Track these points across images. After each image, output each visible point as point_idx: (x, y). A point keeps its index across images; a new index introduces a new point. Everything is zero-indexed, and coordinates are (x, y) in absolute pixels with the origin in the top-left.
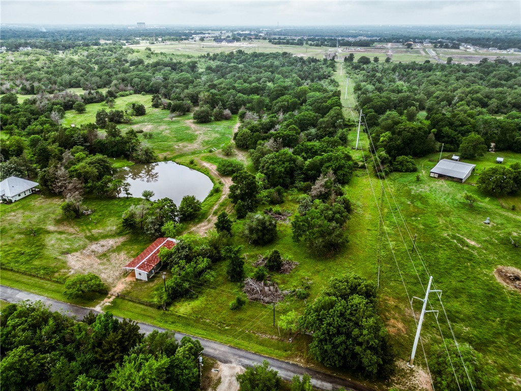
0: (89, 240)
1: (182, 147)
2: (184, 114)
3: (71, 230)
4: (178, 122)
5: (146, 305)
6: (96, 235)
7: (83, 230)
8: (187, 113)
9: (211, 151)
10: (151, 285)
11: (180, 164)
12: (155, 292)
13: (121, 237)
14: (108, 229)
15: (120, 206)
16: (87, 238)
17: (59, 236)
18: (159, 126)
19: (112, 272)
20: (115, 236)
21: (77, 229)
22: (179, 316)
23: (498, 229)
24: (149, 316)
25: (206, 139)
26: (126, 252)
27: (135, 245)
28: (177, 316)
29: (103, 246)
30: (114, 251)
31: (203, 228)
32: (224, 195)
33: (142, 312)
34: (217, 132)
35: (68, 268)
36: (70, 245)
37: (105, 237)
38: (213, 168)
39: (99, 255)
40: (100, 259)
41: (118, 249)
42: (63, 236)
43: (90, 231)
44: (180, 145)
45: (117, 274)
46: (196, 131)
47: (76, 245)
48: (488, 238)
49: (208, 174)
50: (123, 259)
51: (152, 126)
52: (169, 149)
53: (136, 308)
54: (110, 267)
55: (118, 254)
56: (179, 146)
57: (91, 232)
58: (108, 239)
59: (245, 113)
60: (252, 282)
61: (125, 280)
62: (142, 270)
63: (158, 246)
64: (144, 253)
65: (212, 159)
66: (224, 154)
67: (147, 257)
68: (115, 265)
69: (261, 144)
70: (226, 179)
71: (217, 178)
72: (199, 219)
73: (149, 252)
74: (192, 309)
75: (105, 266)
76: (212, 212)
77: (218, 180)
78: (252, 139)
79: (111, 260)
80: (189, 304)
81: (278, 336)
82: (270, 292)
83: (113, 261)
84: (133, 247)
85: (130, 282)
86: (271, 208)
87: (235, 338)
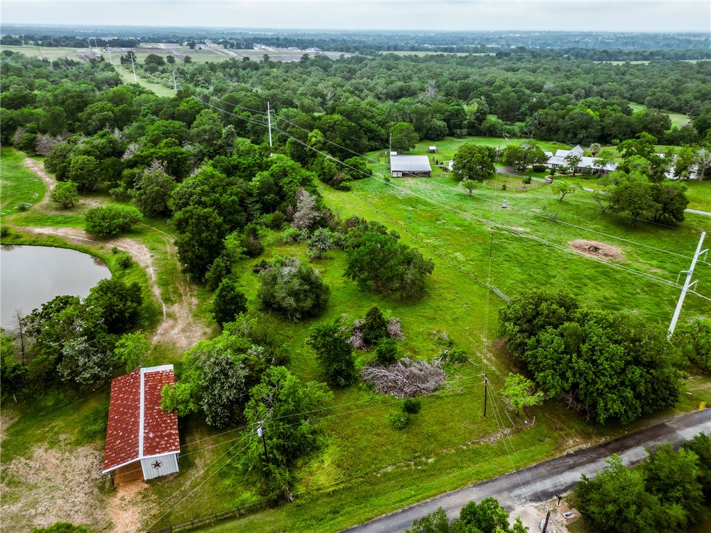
5: (242, 516)
9: (23, 209)
10: (197, 473)
12: (227, 482)
19: (60, 502)
22: (334, 492)
23: (519, 210)
26: (46, 445)
27: (52, 419)
28: (329, 495)
31: (176, 331)
32: (147, 267)
38: (76, 233)
45: (80, 497)
48: (524, 221)
49: (65, 246)
50: (54, 461)
54: (40, 495)
55: (29, 458)
59: (35, 138)
60: (382, 371)
61: (123, 499)
62: (159, 453)
63: (138, 394)
64: (117, 421)
65: (41, 221)
66: (57, 209)
67: (136, 423)
68: (50, 484)
69: (133, 175)
70: (120, 243)
71: (96, 248)
72: (147, 318)
73: (126, 413)
74: (339, 466)
75: (23, 500)
76: (160, 300)
77: (102, 248)
78: (107, 171)
79: (23, 480)
80: (323, 461)
81: (508, 427)
82: (422, 373)
83: (32, 479)
84: (53, 428)
85: (140, 496)
86: (263, 261)
87: (461, 468)
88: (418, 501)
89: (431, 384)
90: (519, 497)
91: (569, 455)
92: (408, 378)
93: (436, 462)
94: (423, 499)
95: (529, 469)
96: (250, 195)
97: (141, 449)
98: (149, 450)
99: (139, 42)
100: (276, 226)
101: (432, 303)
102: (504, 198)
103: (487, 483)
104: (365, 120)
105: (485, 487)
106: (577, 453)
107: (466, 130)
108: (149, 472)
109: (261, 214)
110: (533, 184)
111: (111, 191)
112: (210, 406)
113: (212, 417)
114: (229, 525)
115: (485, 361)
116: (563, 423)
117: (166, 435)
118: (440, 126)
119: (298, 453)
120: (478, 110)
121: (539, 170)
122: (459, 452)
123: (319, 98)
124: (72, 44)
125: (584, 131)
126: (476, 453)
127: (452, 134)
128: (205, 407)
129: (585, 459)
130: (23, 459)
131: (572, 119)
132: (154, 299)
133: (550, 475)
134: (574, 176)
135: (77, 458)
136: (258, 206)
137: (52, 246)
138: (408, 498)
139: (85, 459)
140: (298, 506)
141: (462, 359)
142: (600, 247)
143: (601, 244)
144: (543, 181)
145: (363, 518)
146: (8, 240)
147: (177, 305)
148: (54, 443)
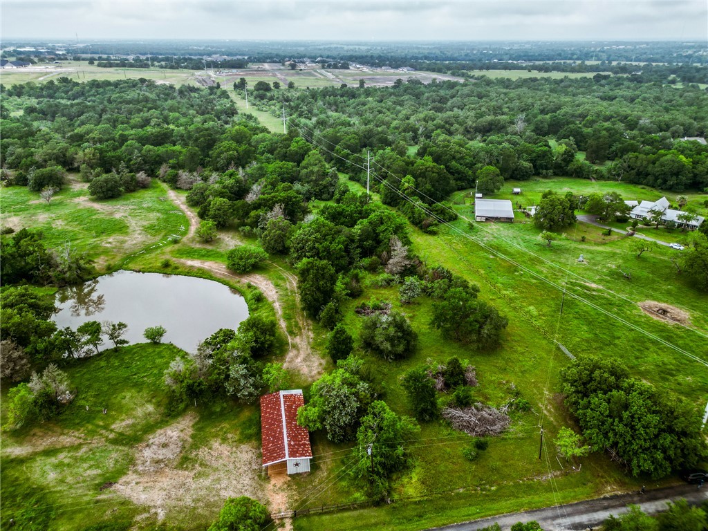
0: (125, 445)
1: (118, 244)
2: (61, 189)
3: (66, 440)
4: (60, 203)
5: (355, 509)
6: (129, 432)
7: (92, 433)
8: (63, 187)
9: (176, 242)
10: (323, 474)
11: (143, 272)
12: (344, 483)
13: (180, 419)
14: (140, 412)
15: (117, 368)
16: (115, 442)
17: (54, 460)
18: (34, 215)
19: (234, 482)
20: (167, 422)
21: (76, 434)
22: (419, 501)
23: (595, 265)
24: (376, 525)
25: (146, 223)
26: (219, 441)
27: (221, 422)
28: (415, 503)
29: (165, 446)
30: (195, 446)
31: (299, 360)
32: (274, 302)
33: (360, 523)
34: (150, 209)
35: (146, 509)
36: (98, 467)
37: (150, 428)
38: (218, 267)
39: (175, 463)
40: (186, 469)
41: (199, 439)
42: (63, 457)
43: (106, 428)
44: (110, 240)
45: (246, 480)
46: (112, 213)
47: (110, 464)
48: (598, 277)
49: (211, 278)
50: (226, 452)
51: (18, 218)
52: (97, 252)
53: (342, 521)
54: (222, 475)
55: (210, 449)
56: (110, 243)
57: (112, 431)
58: (159, 431)
59: (177, 174)
60: (457, 413)
61: (274, 485)
62: (299, 456)
63: (279, 410)
64: (268, 429)
65: (190, 253)
66: (200, 242)
67: (281, 433)
68: (226, 469)
69: (258, 217)
70: (252, 279)
71: (234, 280)
72: (278, 348)
73: (274, 424)
74: (423, 483)
75: (211, 477)
76: (286, 332)
77: (239, 282)
78: (238, 212)
79: (209, 463)
80: (411, 478)
81: (559, 470)
82: (491, 417)
83: (214, 464)
84: (222, 428)
85: (286, 485)
86: (363, 304)
87: (517, 497)
88: (482, 517)
89: (497, 427)
90: (560, 525)
91: (605, 498)
92: (479, 420)
93: (497, 490)
94: (486, 516)
95: (571, 505)
96: (352, 241)
97: (287, 452)
98: (293, 454)
99: (247, 62)
100: (372, 269)
101: (506, 355)
102: (582, 250)
103: (536, 511)
104: (454, 162)
105: (533, 514)
106: (612, 498)
107: (552, 171)
108: (291, 469)
109: (361, 258)
110: (613, 237)
111: (240, 229)
112: (331, 426)
113: (332, 434)
114: (346, 514)
115: (545, 412)
116: (605, 472)
117: (302, 444)
118: (525, 167)
119: (393, 469)
120: (565, 152)
121: (622, 221)
122: (517, 485)
123: (411, 133)
124: (190, 66)
125: (674, 178)
126: (529, 487)
127: (538, 174)
128: (328, 427)
129: (618, 503)
130: (206, 449)
131: (662, 165)
132: (281, 331)
133: (587, 511)
134: (657, 228)
135: (241, 452)
136: (359, 251)
137: (201, 277)
138: (474, 514)
139: (246, 453)
140: (394, 508)
141: (526, 408)
142: (669, 310)
143: (671, 307)
144: (624, 233)
145: (440, 523)
146: (169, 270)
147: (298, 337)
148: (225, 440)
